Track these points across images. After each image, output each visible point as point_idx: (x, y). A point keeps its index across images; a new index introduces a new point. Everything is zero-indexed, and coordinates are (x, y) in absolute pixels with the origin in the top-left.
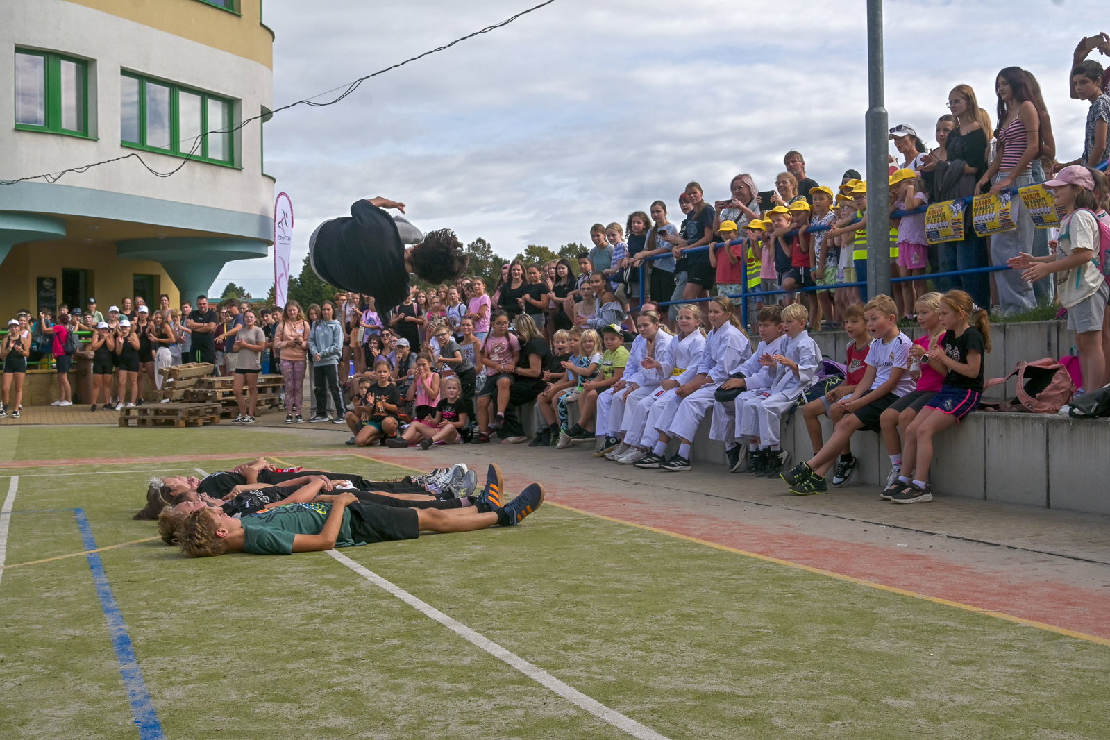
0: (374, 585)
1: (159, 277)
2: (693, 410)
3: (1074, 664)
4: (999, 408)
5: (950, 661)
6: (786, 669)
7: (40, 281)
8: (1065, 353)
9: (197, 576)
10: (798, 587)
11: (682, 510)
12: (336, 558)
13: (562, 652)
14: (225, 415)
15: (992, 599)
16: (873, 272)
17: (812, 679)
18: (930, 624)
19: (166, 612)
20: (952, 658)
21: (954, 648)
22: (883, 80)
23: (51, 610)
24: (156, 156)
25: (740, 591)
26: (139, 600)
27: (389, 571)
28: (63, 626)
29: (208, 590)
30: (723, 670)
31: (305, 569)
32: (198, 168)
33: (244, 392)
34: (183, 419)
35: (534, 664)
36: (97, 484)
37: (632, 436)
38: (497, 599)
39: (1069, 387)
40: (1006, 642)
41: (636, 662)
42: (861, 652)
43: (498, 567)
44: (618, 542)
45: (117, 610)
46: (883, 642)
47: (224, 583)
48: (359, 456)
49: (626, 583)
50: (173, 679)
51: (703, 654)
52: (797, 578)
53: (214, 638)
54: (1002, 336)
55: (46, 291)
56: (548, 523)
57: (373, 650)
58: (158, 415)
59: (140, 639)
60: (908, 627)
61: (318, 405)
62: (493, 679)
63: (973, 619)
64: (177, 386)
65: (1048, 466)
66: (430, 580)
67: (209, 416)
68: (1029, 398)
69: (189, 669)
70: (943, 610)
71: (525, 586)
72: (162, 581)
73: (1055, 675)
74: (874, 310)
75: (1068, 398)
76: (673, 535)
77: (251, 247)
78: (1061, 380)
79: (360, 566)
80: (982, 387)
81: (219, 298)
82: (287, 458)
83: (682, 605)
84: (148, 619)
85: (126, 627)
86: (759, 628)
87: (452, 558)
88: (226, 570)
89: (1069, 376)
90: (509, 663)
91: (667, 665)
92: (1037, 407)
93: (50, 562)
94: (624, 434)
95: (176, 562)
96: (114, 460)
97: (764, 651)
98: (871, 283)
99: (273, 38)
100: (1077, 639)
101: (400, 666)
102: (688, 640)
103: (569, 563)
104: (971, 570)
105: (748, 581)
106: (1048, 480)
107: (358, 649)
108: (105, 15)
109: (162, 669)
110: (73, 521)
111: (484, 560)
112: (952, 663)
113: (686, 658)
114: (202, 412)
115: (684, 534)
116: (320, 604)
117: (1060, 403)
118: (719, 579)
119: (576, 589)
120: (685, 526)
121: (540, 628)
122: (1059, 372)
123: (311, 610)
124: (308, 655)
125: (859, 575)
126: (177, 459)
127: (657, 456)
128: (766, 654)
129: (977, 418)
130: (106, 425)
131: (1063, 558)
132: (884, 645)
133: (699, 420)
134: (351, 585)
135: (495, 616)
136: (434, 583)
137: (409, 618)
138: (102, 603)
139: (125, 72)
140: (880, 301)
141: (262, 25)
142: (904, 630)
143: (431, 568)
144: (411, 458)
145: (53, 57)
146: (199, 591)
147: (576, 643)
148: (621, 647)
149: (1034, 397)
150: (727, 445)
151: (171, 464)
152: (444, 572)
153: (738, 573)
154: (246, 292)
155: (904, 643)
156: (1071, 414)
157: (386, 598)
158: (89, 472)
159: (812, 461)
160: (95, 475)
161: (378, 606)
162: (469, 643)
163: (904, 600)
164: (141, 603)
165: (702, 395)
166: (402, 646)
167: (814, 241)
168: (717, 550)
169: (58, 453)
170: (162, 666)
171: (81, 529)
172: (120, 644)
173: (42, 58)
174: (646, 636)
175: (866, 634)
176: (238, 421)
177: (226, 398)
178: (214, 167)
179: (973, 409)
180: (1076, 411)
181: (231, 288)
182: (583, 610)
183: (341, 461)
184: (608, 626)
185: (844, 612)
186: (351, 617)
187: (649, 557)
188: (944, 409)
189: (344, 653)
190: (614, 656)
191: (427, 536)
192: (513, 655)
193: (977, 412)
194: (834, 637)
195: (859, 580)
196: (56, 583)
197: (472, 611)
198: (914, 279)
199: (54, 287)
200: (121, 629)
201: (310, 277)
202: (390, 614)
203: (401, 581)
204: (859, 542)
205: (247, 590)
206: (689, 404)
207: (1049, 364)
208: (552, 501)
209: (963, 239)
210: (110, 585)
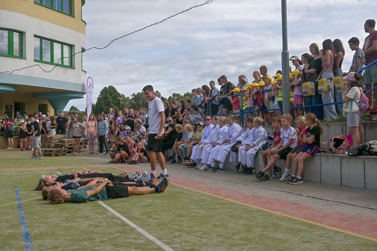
0: (113, 214)
1: (47, 105)
2: (224, 152)
3: (343, 242)
4: (325, 152)
5: (302, 241)
6: (247, 244)
7: (7, 106)
8: (348, 133)
9: (54, 211)
10: (254, 215)
11: (219, 187)
12: (101, 204)
13: (173, 238)
14: (69, 152)
15: (319, 219)
16: (285, 106)
17: (255, 248)
18: (297, 228)
19: (42, 224)
20: (303, 240)
21: (304, 237)
22: (287, 42)
23: (4, 223)
24: (46, 64)
25: (235, 216)
26: (34, 220)
27: (118, 209)
28: (7, 229)
29: (57, 216)
30: (226, 244)
31: (90, 208)
32: (60, 68)
33: (75, 144)
34: (54, 153)
35: (163, 243)
36: (23, 177)
37: (204, 161)
38: (153, 219)
39: (348, 145)
40: (322, 235)
41: (197, 242)
42: (273, 238)
43: (155, 207)
44: (196, 199)
45: (26, 223)
46: (280, 235)
47: (63, 213)
48: (113, 167)
49: (197, 213)
50: (42, 248)
51: (220, 239)
52: (255, 212)
53: (57, 233)
54: (327, 127)
55: (9, 110)
56: (174, 192)
57: (110, 238)
58: (46, 152)
59: (32, 234)
60: (289, 229)
61: (100, 149)
62: (149, 248)
63: (311, 226)
64: (52, 142)
65: (341, 172)
66: (132, 212)
67: (63, 153)
68: (335, 149)
69: (48, 245)
70: (302, 223)
71: (163, 214)
72: (42, 213)
73: (336, 246)
74: (284, 118)
75: (348, 149)
76: (215, 196)
77: (78, 95)
78: (345, 143)
79: (109, 207)
80: (320, 145)
81: (69, 111)
82: (88, 168)
83: (215, 221)
84: (36, 227)
85: (28, 229)
86: (240, 229)
87: (140, 204)
88: (64, 208)
89: (348, 141)
90: (155, 242)
91: (208, 243)
92: (338, 152)
93: (5, 206)
94: (201, 160)
95: (47, 206)
96: (30, 168)
97: (240, 238)
98: (284, 109)
99: (86, 24)
100: (345, 233)
101: (119, 243)
102: (216, 234)
103: (179, 206)
104: (313, 208)
105: (238, 213)
106: (341, 177)
107: (105, 237)
108: (29, 17)
109: (39, 245)
110: (14, 191)
111: (151, 205)
112: (302, 242)
113: (214, 241)
114: (61, 151)
115: (219, 196)
116: (94, 221)
117: (345, 151)
118: (229, 212)
119: (180, 216)
120: (219, 193)
121: (167, 230)
122: (345, 140)
123: (91, 223)
124: (88, 239)
125: (275, 210)
126: (51, 168)
127: (212, 168)
128: (241, 239)
129: (318, 155)
130: (28, 156)
131: (344, 204)
132: (281, 236)
133: (227, 156)
134: (105, 214)
135: (152, 225)
136: (133, 213)
137: (123, 226)
138: (21, 221)
139: (35, 36)
140: (287, 115)
141: (82, 20)
142: (288, 230)
143: (133, 208)
144: (130, 168)
145: (11, 31)
146: (54, 216)
147: (178, 235)
148: (193, 236)
149: (337, 148)
150: (236, 164)
151: (49, 170)
152: (137, 209)
153: (235, 210)
154: (78, 109)
155: (287, 235)
156: (349, 155)
157: (116, 219)
158: (21, 173)
159: (264, 170)
160: (23, 174)
161: (113, 222)
162: (142, 235)
163: (289, 219)
164: (34, 221)
165: (227, 147)
166: (120, 236)
167: (265, 95)
168: (229, 201)
169: (11, 166)
170: (39, 243)
171: (16, 194)
172: (26, 235)
173: (7, 31)
174: (202, 233)
175: (275, 232)
176: (73, 154)
177: (69, 146)
178: (65, 68)
179: (317, 153)
180: (350, 153)
181: (73, 108)
182: (182, 223)
183: (106, 169)
184: (189, 229)
185: (269, 224)
186: (104, 226)
187: (206, 204)
188: (307, 152)
189: (100, 239)
190: (190, 240)
191: (133, 196)
192: (157, 239)
193: (318, 154)
194: (264, 233)
195: (275, 212)
196: (6, 213)
197: (145, 223)
198: (299, 108)
199: (11, 108)
200: (26, 230)
201: (99, 104)
202: (117, 224)
203: (122, 212)
204: (277, 198)
205: (70, 216)
206: (223, 150)
207: (342, 137)
208: (176, 183)
209: (315, 94)
210: (24, 214)
